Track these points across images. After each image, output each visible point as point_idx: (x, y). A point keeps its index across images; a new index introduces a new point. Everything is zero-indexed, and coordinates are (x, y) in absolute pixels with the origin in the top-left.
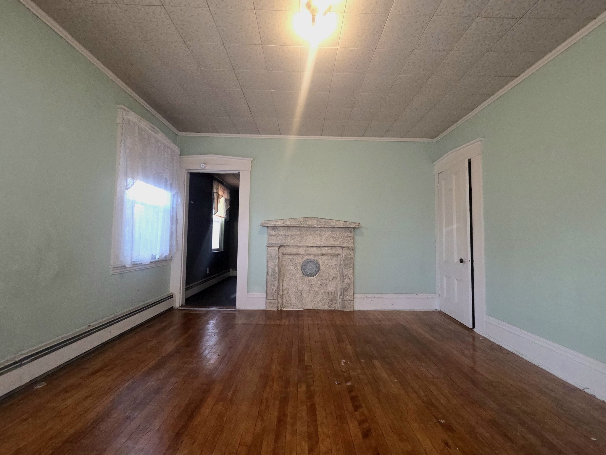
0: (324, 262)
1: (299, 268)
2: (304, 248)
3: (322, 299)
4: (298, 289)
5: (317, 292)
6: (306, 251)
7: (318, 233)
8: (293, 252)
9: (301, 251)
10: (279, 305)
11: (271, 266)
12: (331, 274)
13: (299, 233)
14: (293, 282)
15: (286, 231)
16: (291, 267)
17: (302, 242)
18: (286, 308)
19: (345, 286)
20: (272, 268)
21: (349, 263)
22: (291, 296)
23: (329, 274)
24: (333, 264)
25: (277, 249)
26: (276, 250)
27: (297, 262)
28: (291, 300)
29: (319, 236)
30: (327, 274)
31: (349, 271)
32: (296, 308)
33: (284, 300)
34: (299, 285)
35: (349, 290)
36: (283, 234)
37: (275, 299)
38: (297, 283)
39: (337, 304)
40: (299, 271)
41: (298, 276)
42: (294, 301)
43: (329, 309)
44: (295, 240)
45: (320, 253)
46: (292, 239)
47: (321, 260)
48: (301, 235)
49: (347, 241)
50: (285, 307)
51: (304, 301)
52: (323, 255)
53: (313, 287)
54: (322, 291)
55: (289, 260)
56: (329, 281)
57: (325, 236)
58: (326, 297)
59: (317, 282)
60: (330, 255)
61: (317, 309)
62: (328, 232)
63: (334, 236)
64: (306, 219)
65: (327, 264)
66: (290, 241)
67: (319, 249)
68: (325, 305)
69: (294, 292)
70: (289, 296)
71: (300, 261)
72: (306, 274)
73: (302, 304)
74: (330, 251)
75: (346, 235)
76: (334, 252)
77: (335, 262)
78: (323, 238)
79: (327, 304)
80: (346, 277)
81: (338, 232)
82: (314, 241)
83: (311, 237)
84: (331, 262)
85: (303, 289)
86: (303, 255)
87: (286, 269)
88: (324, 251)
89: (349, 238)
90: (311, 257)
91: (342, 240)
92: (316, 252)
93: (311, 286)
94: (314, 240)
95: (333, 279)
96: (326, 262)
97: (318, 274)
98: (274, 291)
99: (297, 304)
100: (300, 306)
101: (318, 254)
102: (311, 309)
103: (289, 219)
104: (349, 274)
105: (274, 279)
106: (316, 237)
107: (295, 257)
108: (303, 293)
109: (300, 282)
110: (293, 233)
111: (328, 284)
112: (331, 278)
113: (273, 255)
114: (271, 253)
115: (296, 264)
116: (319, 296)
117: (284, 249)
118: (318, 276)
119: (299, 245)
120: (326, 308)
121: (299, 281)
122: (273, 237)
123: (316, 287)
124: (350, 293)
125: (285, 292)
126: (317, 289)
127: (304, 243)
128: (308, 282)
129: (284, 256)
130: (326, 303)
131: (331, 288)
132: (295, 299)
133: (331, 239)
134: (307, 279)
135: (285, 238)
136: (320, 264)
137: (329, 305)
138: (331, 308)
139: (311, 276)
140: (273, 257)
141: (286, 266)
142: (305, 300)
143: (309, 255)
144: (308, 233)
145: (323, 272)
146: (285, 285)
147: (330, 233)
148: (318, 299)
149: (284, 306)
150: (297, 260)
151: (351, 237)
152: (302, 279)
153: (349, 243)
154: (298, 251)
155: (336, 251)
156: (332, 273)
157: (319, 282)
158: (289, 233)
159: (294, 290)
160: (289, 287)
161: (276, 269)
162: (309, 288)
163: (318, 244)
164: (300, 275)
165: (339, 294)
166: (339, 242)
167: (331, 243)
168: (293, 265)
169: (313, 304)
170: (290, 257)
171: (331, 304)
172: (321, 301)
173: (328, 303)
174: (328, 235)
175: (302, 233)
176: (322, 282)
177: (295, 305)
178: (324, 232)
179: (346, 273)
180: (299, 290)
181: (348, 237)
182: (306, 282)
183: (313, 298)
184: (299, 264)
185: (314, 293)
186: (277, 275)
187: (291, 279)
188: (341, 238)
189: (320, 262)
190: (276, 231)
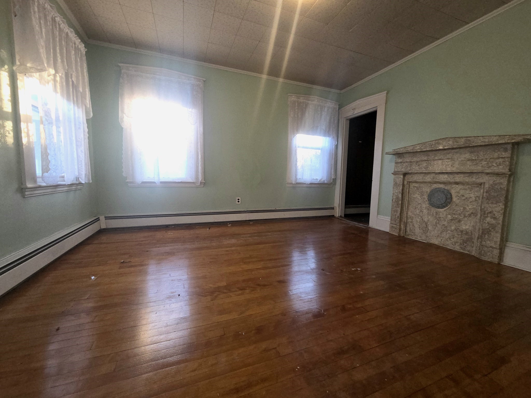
0: (458, 192)
1: (425, 197)
2: (433, 175)
3: (452, 237)
4: (422, 220)
5: (446, 227)
6: (434, 178)
7: (449, 156)
8: (419, 179)
9: (428, 178)
10: (402, 232)
11: (395, 192)
12: (467, 208)
13: (426, 158)
14: (418, 211)
15: (412, 157)
16: (417, 195)
17: (428, 169)
18: (410, 236)
19: (486, 226)
20: (396, 194)
21: (497, 195)
22: (415, 226)
23: (464, 208)
24: (472, 195)
25: (402, 176)
26: (400, 177)
27: (424, 190)
28: (414, 229)
29: (450, 160)
30: (462, 208)
31: (496, 207)
32: (419, 239)
33: (408, 229)
34: (425, 216)
35: (492, 234)
36: (408, 161)
37: (397, 224)
38: (422, 213)
39: (474, 248)
40: (425, 201)
41: (424, 206)
42: (417, 231)
43: (462, 251)
44: (421, 166)
45: (452, 180)
46: (417, 165)
47: (454, 190)
48: (428, 160)
49: (496, 164)
50: (408, 235)
51: (428, 233)
52: (457, 183)
53: (441, 220)
54: (453, 228)
55: (416, 188)
56: (464, 217)
57: (459, 159)
58: (457, 236)
59: (447, 216)
60: (468, 184)
61: (444, 246)
62: (465, 153)
63: (474, 158)
64: (438, 141)
65: (463, 196)
66: (415, 168)
67: (451, 176)
68: (455, 244)
69: (418, 222)
70: (413, 225)
71: (427, 189)
72: (432, 205)
73: (427, 237)
74: (467, 179)
75: (496, 155)
76: (475, 180)
77: (476, 193)
78: (457, 163)
79: (459, 244)
80: (489, 215)
81: (482, 153)
82: (444, 167)
83: (440, 162)
84: (469, 193)
85: (428, 220)
86: (430, 183)
87: (412, 197)
88: (458, 178)
89: (501, 160)
90: (442, 186)
91: (486, 164)
92: (447, 180)
93: (439, 219)
94: (443, 165)
95: (470, 215)
96: (462, 192)
97: (449, 206)
98: (397, 217)
99: (421, 235)
100: (424, 237)
101: (450, 183)
102: (437, 244)
103: (418, 144)
104: (495, 211)
105: (397, 205)
106: (446, 162)
107: (422, 185)
108: (429, 224)
109: (426, 213)
110: (418, 160)
111: (462, 221)
112: (467, 214)
113: (398, 182)
114: (396, 180)
115: (422, 193)
116: (448, 233)
117: (410, 176)
118: (448, 209)
119: (424, 172)
120: (457, 248)
121: (425, 211)
122: (399, 165)
123: (445, 221)
124: (493, 238)
125: (410, 220)
126: (445, 223)
127: (431, 169)
128: (434, 214)
129: (410, 184)
130: (457, 242)
131: (466, 225)
132: (420, 229)
133: (468, 162)
134: (434, 210)
135: (411, 165)
136: (453, 194)
137: (462, 246)
138: (464, 251)
139: (439, 207)
140: (398, 185)
141: (412, 194)
142: (430, 232)
143: (438, 183)
144: (436, 158)
145: (456, 205)
146: (410, 214)
147: (467, 156)
148: (446, 235)
149: (407, 233)
150: (424, 189)
151: (505, 157)
152: (428, 209)
153: (500, 167)
154: (425, 179)
155: (478, 178)
156: (470, 208)
157: (449, 216)
158: (415, 159)
159: (418, 220)
160: (414, 216)
161: (400, 196)
162: (436, 221)
163: (449, 170)
164: (425, 205)
165: (477, 236)
166: (482, 166)
167: (469, 167)
168: (419, 193)
169: (439, 240)
170: (417, 185)
171: (464, 246)
172: (450, 239)
173: (461, 244)
174: (465, 158)
175: (429, 158)
176: (454, 216)
177: (418, 235)
178: (458, 155)
179: (490, 210)
180: (425, 221)
181: (499, 158)
182: (433, 214)
183: (439, 232)
184: (426, 193)
185: (442, 228)
186: (400, 202)
187: (417, 208)
188: (485, 161)
189: (453, 192)
190: (402, 158)
